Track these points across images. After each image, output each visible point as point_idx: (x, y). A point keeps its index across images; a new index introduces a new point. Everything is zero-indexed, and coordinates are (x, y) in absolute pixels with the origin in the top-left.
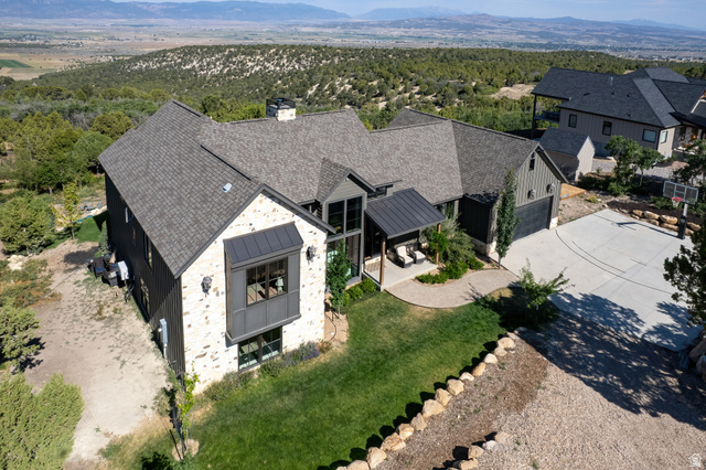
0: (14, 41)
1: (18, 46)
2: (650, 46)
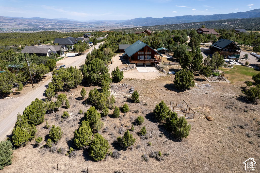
2: (68, 27)
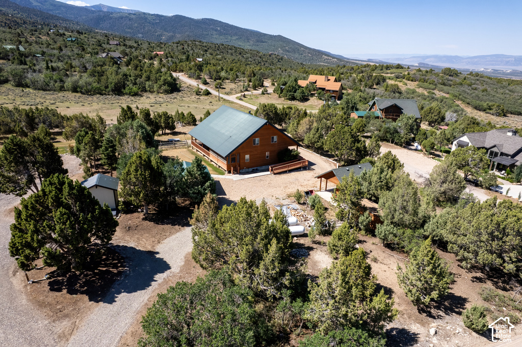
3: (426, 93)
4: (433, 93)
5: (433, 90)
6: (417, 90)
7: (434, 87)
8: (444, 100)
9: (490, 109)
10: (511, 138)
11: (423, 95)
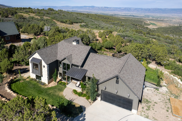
0: (156, 19)
1: (156, 20)
3: (39, 18)
4: (43, 18)
5: (43, 16)
6: (35, 17)
7: (43, 15)
8: (48, 20)
9: (67, 22)
10: (76, 47)
11: (38, 19)
